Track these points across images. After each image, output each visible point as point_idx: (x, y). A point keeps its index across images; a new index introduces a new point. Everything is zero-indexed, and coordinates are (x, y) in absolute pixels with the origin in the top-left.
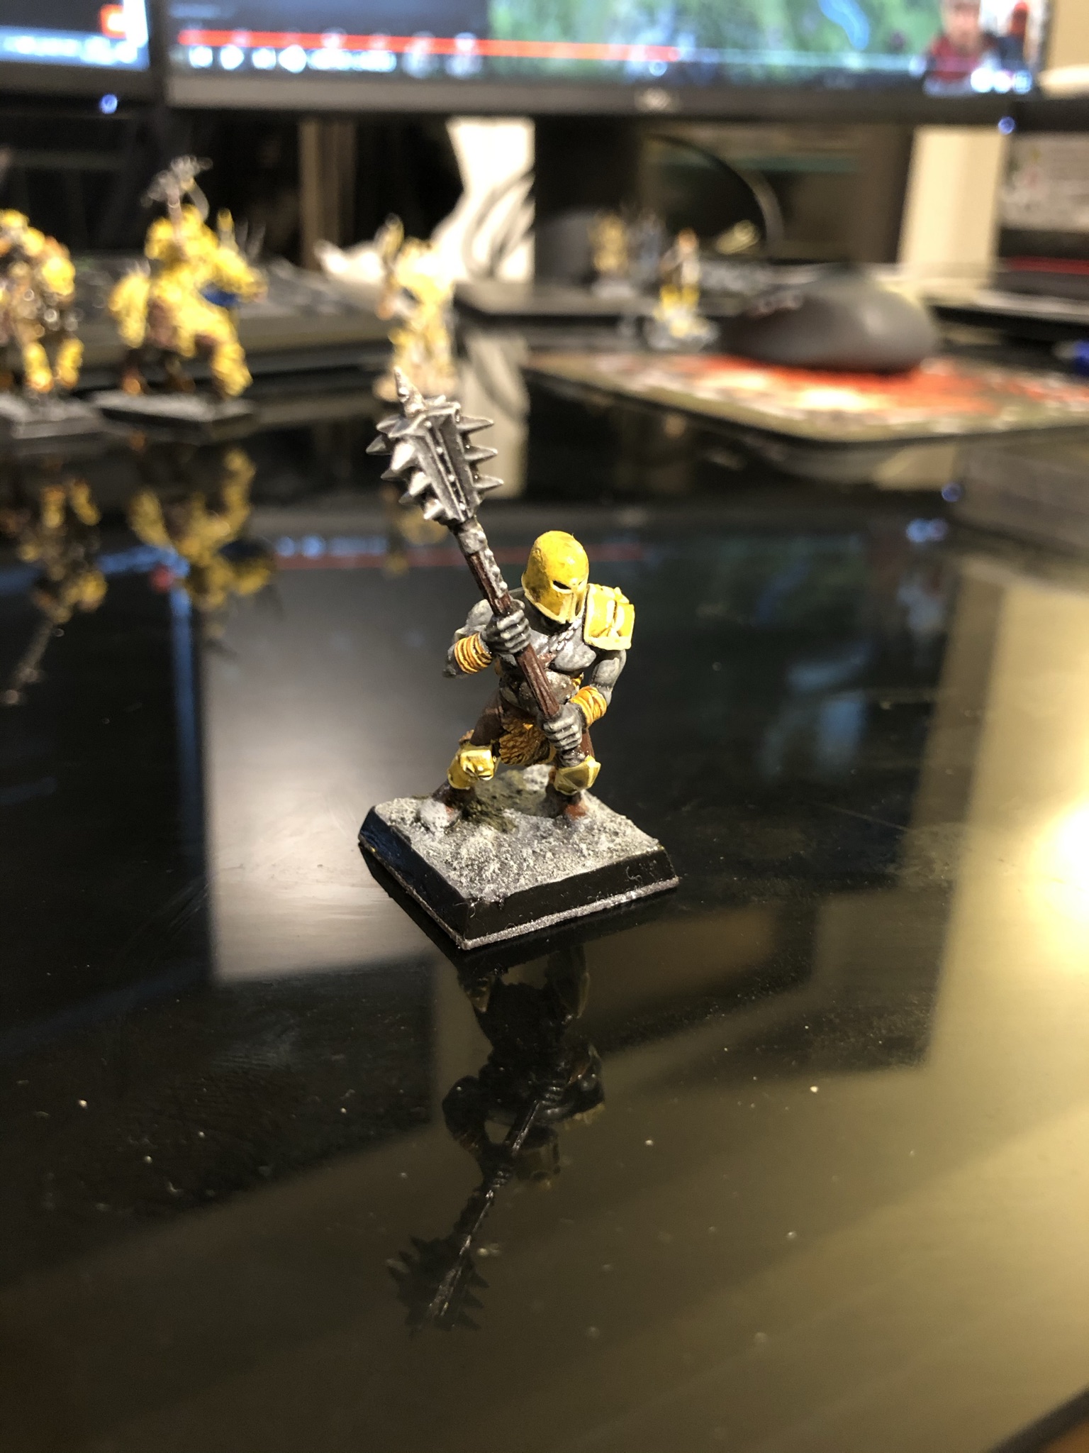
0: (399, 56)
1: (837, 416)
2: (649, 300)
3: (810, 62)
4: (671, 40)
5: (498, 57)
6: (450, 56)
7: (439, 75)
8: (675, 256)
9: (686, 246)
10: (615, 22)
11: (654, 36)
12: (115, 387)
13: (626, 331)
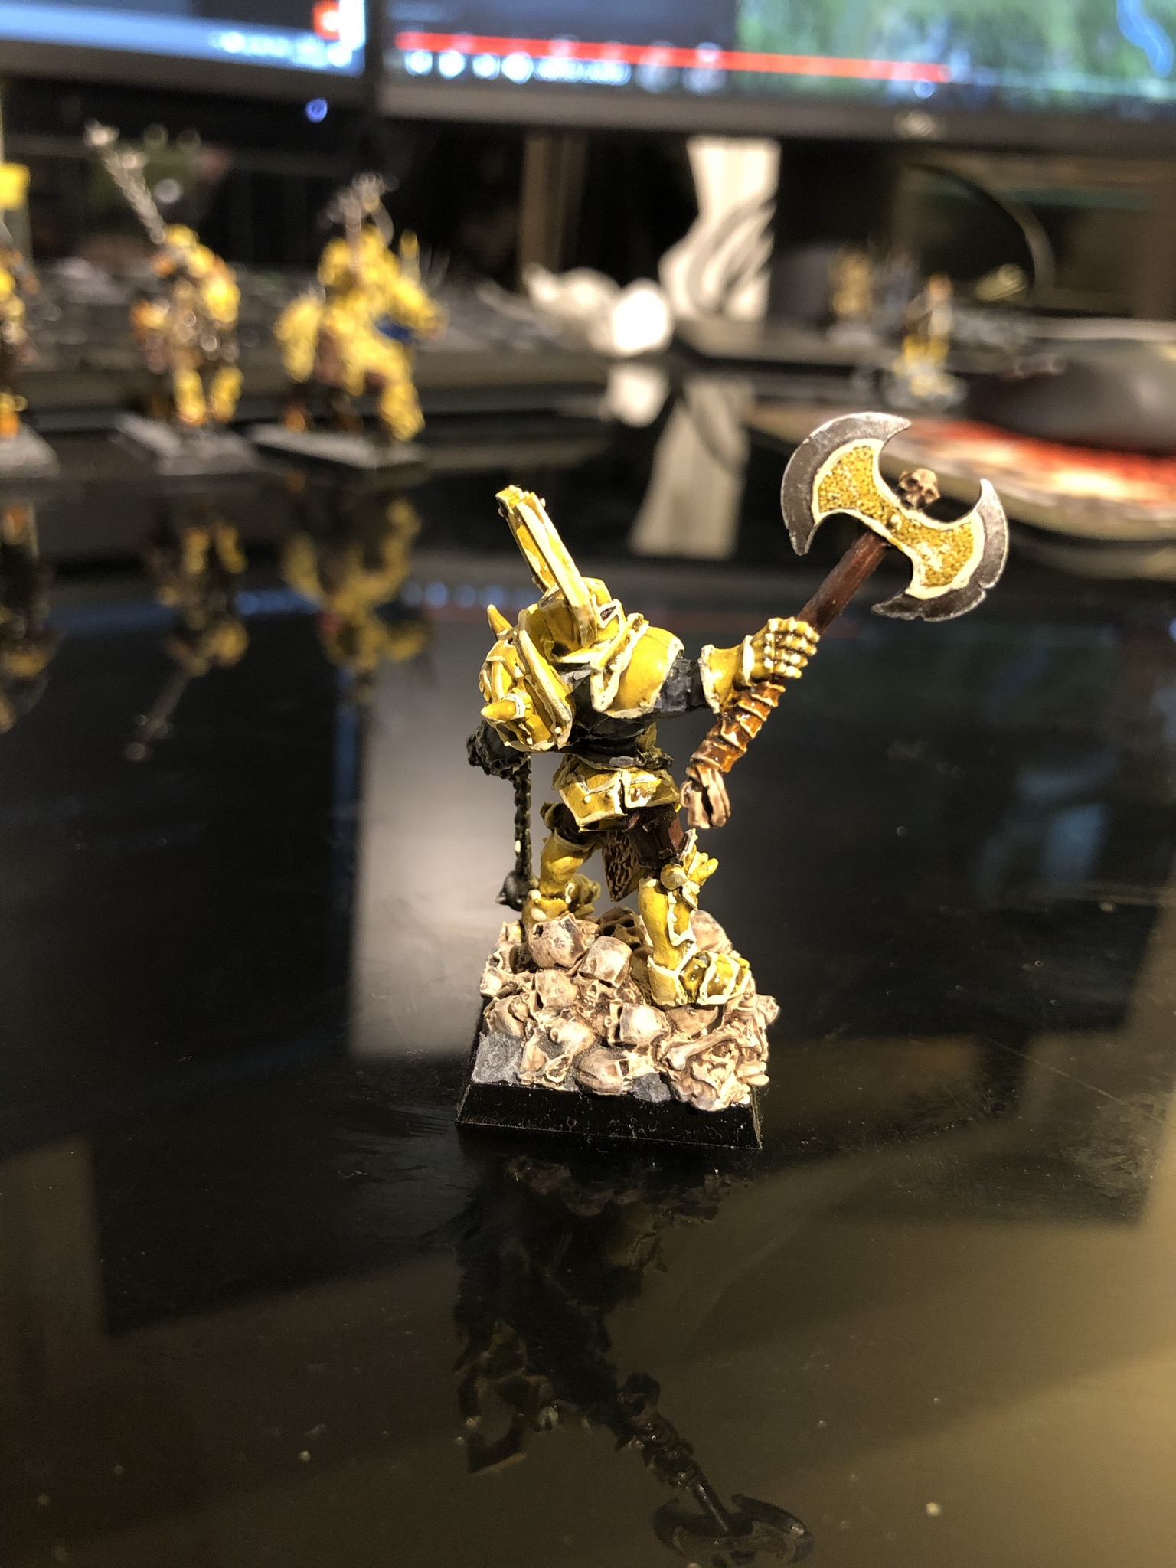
0: (634, 67)
1: (1093, 505)
2: (890, 352)
3: (1102, 88)
4: (943, 57)
5: (743, 72)
6: (689, 69)
7: (677, 89)
8: (923, 304)
9: (938, 293)
10: (879, 36)
11: (923, 52)
12: (275, 420)
13: (860, 385)
